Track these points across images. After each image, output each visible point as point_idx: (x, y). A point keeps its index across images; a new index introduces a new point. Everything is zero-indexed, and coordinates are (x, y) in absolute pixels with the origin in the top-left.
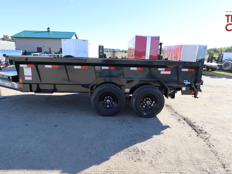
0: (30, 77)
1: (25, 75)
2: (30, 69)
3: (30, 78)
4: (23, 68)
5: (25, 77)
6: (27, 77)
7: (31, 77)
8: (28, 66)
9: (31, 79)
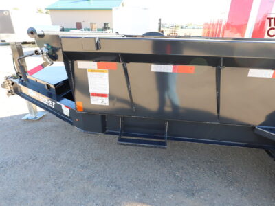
0: (104, 98)
1: (91, 90)
2: (106, 75)
3: (104, 102)
4: (85, 71)
5: (92, 98)
6: (96, 97)
7: (107, 98)
8: (99, 67)
9: (107, 104)
